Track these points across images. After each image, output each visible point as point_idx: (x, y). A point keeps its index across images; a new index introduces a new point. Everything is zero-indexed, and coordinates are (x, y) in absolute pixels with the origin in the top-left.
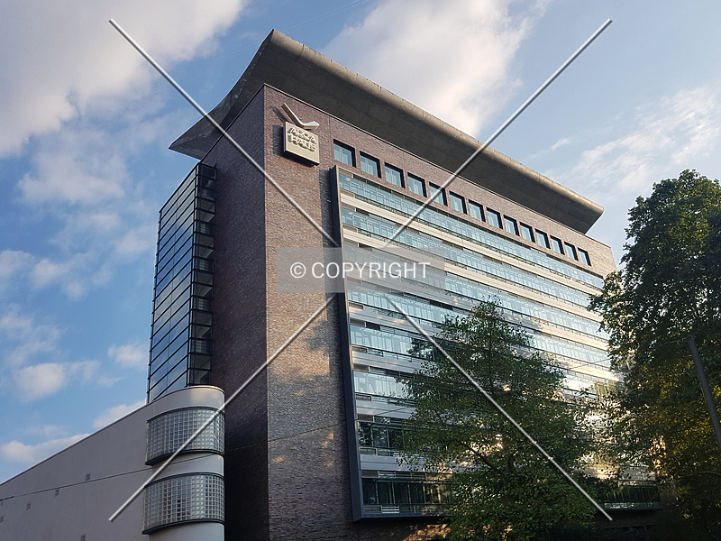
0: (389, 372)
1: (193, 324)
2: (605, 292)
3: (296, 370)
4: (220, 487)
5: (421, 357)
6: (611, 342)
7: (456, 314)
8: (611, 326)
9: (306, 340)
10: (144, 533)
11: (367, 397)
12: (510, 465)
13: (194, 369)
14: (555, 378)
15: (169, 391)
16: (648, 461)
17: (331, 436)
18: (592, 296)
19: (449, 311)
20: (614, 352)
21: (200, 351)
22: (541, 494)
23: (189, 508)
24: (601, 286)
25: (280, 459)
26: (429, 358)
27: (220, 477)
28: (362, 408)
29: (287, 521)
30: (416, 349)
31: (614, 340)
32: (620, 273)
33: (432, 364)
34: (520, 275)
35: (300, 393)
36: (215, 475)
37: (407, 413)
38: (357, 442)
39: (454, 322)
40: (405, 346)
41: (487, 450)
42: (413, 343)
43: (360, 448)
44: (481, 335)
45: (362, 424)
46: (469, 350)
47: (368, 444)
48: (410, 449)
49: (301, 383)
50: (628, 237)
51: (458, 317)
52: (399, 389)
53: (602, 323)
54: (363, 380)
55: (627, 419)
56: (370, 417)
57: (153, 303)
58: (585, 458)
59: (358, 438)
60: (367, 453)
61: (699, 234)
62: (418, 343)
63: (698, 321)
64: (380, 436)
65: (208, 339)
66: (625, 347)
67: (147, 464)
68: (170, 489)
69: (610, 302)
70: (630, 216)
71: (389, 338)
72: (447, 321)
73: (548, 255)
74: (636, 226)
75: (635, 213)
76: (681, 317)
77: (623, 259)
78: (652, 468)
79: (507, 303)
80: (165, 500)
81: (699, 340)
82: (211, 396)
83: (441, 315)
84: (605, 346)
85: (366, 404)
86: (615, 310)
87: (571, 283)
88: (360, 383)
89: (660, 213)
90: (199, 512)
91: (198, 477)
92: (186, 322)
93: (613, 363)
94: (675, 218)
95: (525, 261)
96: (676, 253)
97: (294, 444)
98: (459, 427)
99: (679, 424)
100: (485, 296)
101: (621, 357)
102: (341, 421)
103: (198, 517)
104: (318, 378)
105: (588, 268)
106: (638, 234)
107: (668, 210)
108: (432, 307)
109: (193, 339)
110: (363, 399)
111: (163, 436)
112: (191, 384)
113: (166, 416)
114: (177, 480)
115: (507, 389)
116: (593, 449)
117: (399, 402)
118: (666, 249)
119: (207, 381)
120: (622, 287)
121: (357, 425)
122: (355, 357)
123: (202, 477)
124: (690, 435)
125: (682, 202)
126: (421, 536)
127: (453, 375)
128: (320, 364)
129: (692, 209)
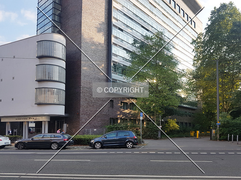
0: (124, 49)
1: (54, 8)
5: (135, 46)
10: (36, 81)
11: (116, 56)
13: (54, 27)
17: (103, 65)
21: (57, 20)
23: (52, 76)
26: (138, 48)
28: (114, 59)
30: (134, 43)
35: (93, 47)
36: (62, 67)
37: (128, 64)
43: (112, 72)
47: (115, 71)
50: (209, 21)
52: (127, 56)
56: (116, 62)
59: (112, 69)
60: (114, 74)
64: (119, 70)
65: (60, 16)
67: (37, 57)
68: (45, 68)
71: (126, 36)
72: (146, 36)
73: (183, 20)
74: (212, 17)
75: (213, 13)
77: (205, 28)
78: (197, 98)
79: (167, 34)
80: (44, 71)
83: (145, 33)
88: (114, 49)
89: (220, 15)
94: (223, 19)
97: (90, 64)
101: (196, 62)
102: (107, 61)
103: (56, 80)
104: (100, 44)
105: (194, 29)
106: (212, 21)
109: (54, 14)
111: (43, 49)
112: (53, 32)
113: (44, 42)
114: (48, 66)
115: (160, 64)
117: (126, 60)
119: (59, 32)
120: (202, 39)
121: (112, 64)
122: (113, 40)
123: (58, 67)
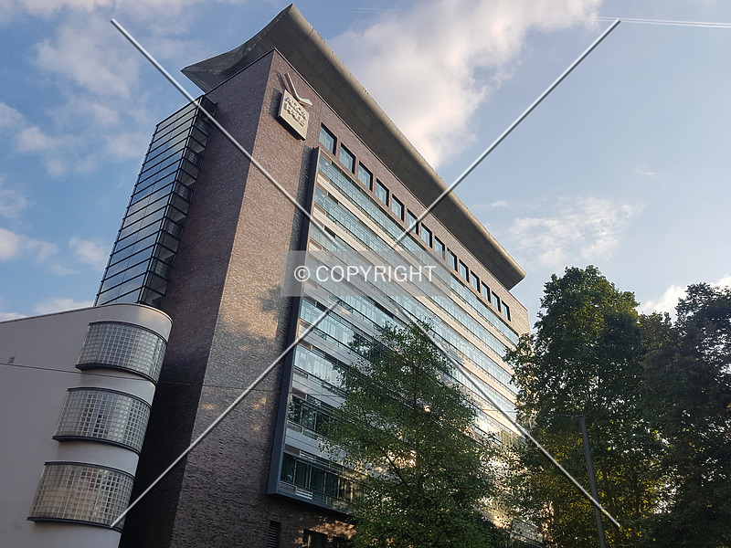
0: (328, 357)
1: (159, 244)
2: (519, 349)
3: (245, 325)
4: (145, 416)
5: (359, 353)
6: (519, 397)
7: (396, 324)
8: (520, 382)
9: (260, 299)
10: (54, 438)
11: (305, 374)
12: (420, 486)
13: (149, 288)
14: (468, 414)
15: (119, 301)
16: (538, 521)
17: (264, 401)
18: (508, 349)
19: (390, 319)
20: (520, 408)
21: (159, 273)
22: (442, 523)
23: (108, 427)
24: (517, 343)
25: (210, 407)
26: (365, 356)
27: (147, 405)
28: (297, 383)
29: (204, 473)
30: (356, 344)
31: (521, 396)
32: (532, 337)
33: (367, 363)
34: (453, 307)
35: (244, 348)
36: (143, 402)
37: (337, 402)
38: (287, 415)
39: (392, 330)
40: (347, 338)
41: (401, 463)
42: (354, 337)
43: (287, 422)
44: (412, 351)
45: (294, 399)
46: (400, 361)
47: (296, 420)
48: (333, 438)
49: (247, 339)
50: (542, 306)
51: (397, 328)
52: (334, 377)
53: (513, 376)
54: (303, 356)
55: (524, 475)
56: (303, 394)
57: (126, 209)
58: (485, 500)
59: (288, 411)
60: (293, 429)
61: (596, 325)
62: (359, 339)
63: (589, 403)
64: (309, 416)
65: (169, 264)
66: (530, 406)
67: (77, 367)
68: (94, 401)
69: (522, 360)
70: (545, 289)
71: (334, 324)
72: (387, 327)
73: (478, 298)
74: (549, 299)
75: (550, 288)
76: (576, 395)
77: (537, 325)
78: (540, 530)
79: (439, 329)
80: (86, 410)
81: (589, 422)
82: (158, 320)
83: (383, 320)
84: (514, 399)
85: (302, 380)
86: (524, 368)
87: (492, 330)
88: (301, 358)
89: (568, 295)
90: (117, 435)
91: (125, 398)
92: (153, 240)
93: (518, 417)
94: (579, 305)
95: (459, 296)
96: (576, 335)
97: (227, 396)
98: (381, 431)
99: (566, 495)
100: (421, 315)
101: (525, 414)
102: (275, 389)
103: (114, 439)
104: (263, 339)
105: (507, 321)
106: (550, 307)
107: (574, 294)
108: (377, 309)
109: (155, 259)
110: (300, 374)
111: (101, 344)
112: (142, 302)
113: (109, 325)
114: (104, 394)
115: (427, 410)
116: (493, 494)
117: (332, 388)
118: (570, 329)
119: (158, 305)
120: (533, 349)
121: (290, 398)
122: (301, 332)
123: (130, 399)
124: (575, 509)
125: (585, 293)
126: (328, 530)
127: (383, 379)
128: (267, 326)
129: (593, 301)
